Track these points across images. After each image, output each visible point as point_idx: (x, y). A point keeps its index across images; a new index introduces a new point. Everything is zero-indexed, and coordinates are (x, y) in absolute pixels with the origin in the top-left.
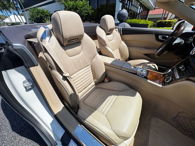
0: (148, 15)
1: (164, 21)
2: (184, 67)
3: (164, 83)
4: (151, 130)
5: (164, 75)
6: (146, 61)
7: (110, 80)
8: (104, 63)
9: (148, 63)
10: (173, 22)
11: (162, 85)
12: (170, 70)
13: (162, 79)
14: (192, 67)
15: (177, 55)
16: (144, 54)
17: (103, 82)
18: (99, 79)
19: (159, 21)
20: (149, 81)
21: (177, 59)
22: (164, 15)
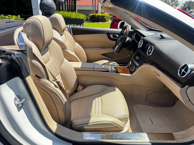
0: (77, 6)
1: (96, 14)
2: (138, 57)
3: (131, 73)
4: (136, 114)
5: (128, 67)
6: (106, 61)
7: (85, 86)
8: (74, 68)
9: (109, 63)
10: (106, 16)
11: (131, 74)
12: (131, 62)
13: (128, 71)
14: (143, 56)
15: (129, 50)
16: (102, 55)
17: (76, 91)
18: (72, 88)
19: (92, 14)
20: (121, 74)
21: (129, 55)
22: (94, 7)
